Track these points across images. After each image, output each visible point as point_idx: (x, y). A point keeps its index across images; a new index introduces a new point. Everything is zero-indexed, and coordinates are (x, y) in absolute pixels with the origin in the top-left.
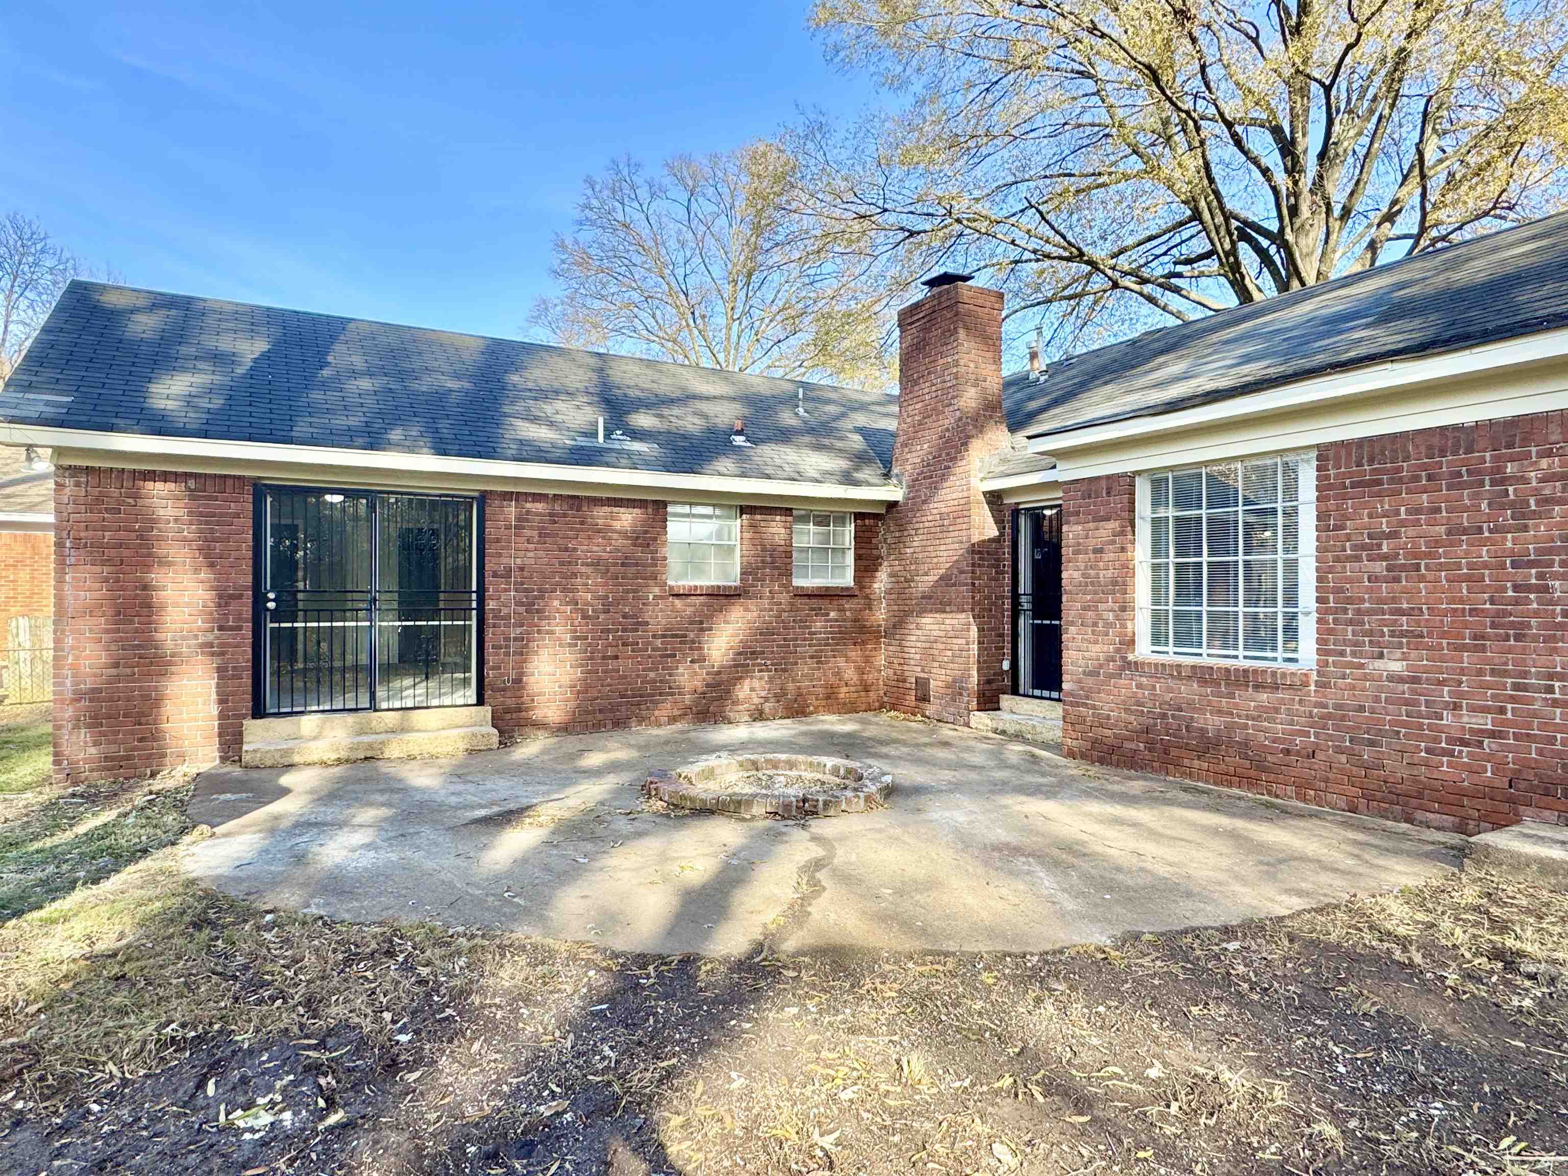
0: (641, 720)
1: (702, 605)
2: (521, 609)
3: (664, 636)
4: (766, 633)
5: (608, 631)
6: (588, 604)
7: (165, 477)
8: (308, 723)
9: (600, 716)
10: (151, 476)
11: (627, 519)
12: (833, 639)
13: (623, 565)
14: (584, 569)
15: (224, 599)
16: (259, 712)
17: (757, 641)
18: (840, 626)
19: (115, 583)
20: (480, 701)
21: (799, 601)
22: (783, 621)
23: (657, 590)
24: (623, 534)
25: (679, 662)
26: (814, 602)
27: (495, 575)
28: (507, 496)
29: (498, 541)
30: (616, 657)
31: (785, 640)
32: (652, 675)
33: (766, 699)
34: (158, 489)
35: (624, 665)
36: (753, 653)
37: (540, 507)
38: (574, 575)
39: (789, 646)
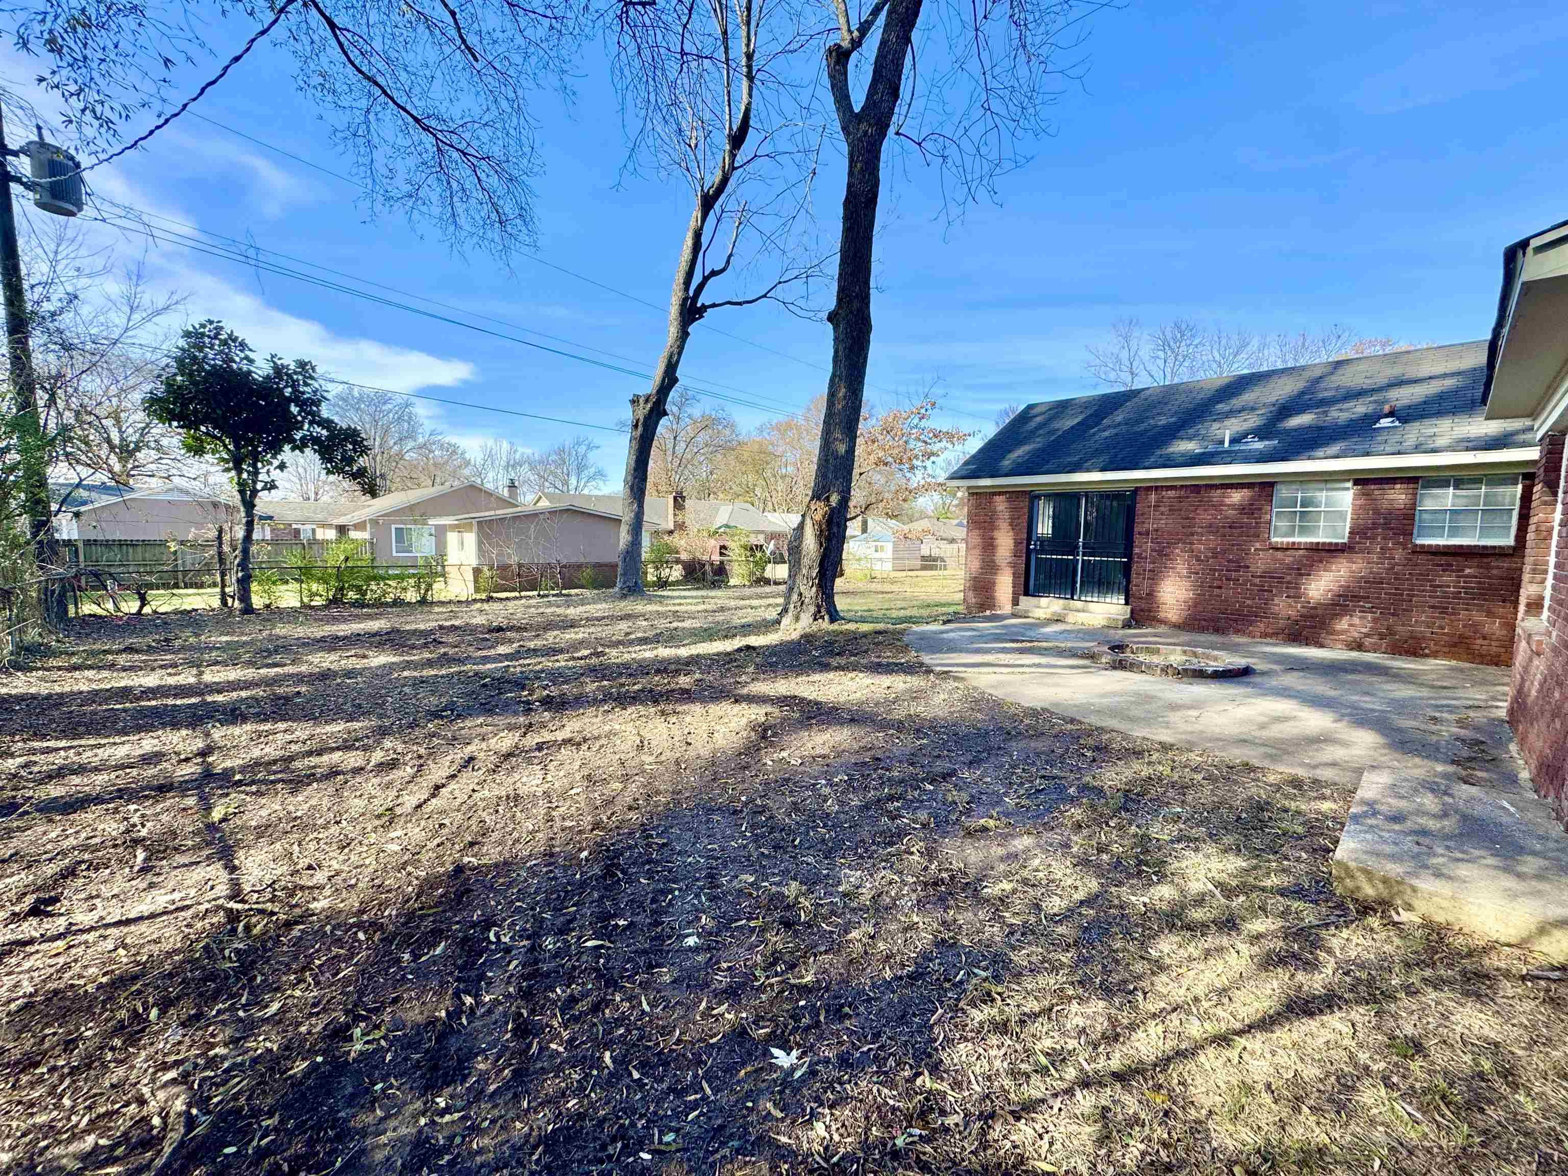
0: (1237, 632)
1: (1304, 556)
2: (1154, 554)
3: (1261, 577)
4: (1374, 582)
5: (1215, 570)
6: (1200, 552)
7: (1000, 494)
8: (1044, 601)
9: (1204, 623)
10: (995, 494)
11: (1236, 497)
12: (1466, 593)
13: (1230, 527)
14: (1200, 530)
15: (1017, 543)
16: (1027, 593)
17: (1360, 587)
18: (1479, 583)
19: (983, 537)
20: (1127, 603)
21: (1421, 559)
22: (1396, 573)
23: (1258, 545)
24: (1232, 506)
25: (1275, 595)
26: (1443, 560)
27: (1140, 534)
28: (1149, 489)
29: (1143, 514)
30: (1220, 587)
31: (1396, 589)
32: (1248, 602)
33: (1367, 635)
34: (998, 499)
35: (1227, 593)
36: (1355, 596)
37: (1171, 493)
38: (1192, 534)
39: (1402, 595)
